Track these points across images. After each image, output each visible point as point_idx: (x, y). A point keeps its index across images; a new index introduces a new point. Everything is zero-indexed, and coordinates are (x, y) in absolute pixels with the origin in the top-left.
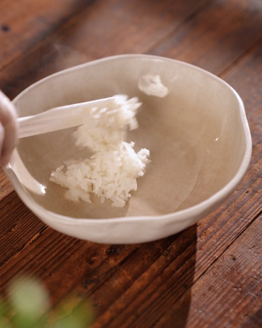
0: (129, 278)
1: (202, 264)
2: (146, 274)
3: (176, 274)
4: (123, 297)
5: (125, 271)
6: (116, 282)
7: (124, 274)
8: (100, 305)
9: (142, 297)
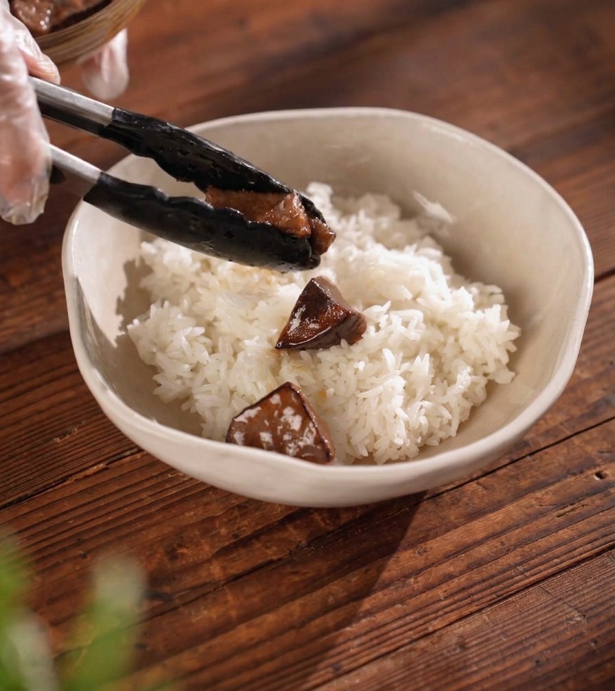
0: (233, 613)
1: (391, 634)
2: (271, 618)
3: (330, 636)
4: (202, 648)
5: (230, 598)
6: (205, 615)
7: (226, 602)
8: (148, 649)
9: (238, 661)
